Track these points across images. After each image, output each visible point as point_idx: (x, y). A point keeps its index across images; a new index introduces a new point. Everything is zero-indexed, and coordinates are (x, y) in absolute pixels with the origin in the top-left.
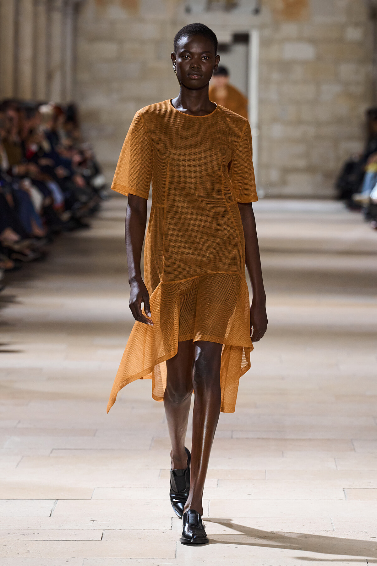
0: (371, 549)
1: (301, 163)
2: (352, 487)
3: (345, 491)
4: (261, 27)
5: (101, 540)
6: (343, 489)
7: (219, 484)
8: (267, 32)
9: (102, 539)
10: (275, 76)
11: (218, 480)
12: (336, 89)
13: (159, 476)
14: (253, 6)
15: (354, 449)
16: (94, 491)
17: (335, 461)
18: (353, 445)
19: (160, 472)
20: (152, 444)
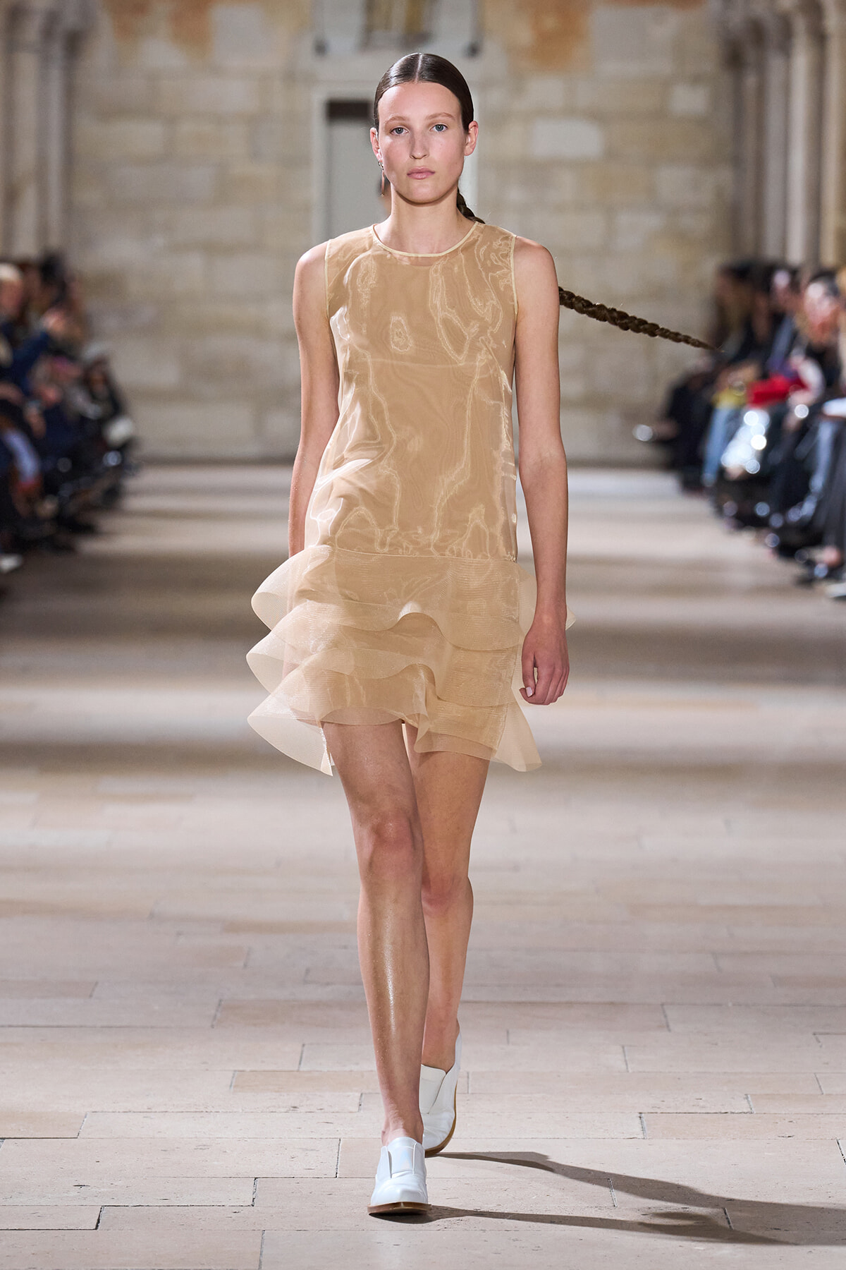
0: (696, 1248)
1: (576, 388)
2: (659, 1111)
3: (643, 1119)
4: (484, 86)
5: (96, 1229)
6: (639, 1115)
7: (362, 1104)
8: (497, 97)
9: (97, 1226)
10: (515, 195)
11: (362, 1094)
12: (652, 221)
13: (231, 1086)
14: (464, 40)
15: (668, 1026)
16: (85, 1119)
17: (624, 1051)
18: (665, 1016)
19: (233, 1077)
20: (219, 1015)
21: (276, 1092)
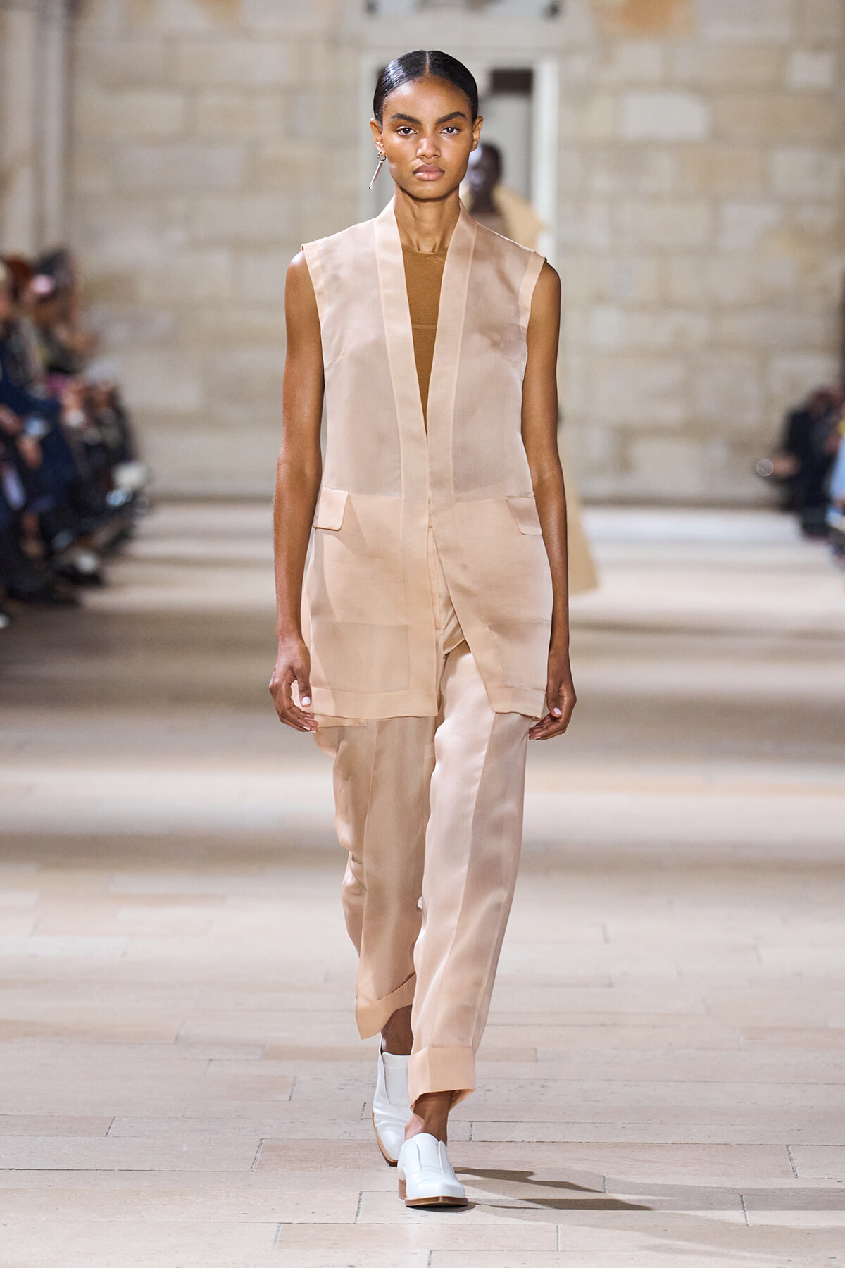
1: (672, 413)
4: (565, 53)
7: (432, 1263)
8: (580, 66)
10: (603, 182)
11: (431, 1251)
12: (767, 215)
13: (275, 1241)
19: (278, 1231)
20: (259, 1157)
21: (329, 1248)
